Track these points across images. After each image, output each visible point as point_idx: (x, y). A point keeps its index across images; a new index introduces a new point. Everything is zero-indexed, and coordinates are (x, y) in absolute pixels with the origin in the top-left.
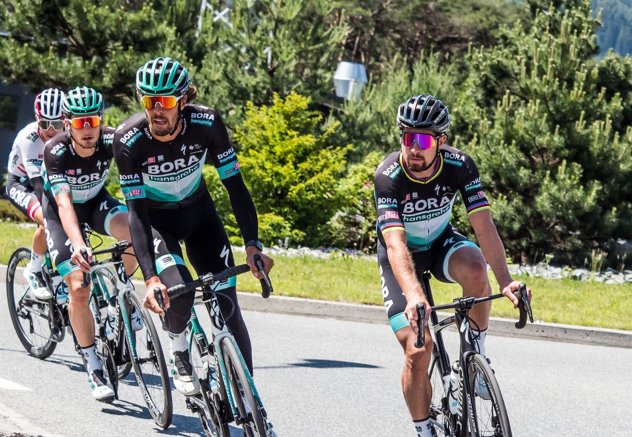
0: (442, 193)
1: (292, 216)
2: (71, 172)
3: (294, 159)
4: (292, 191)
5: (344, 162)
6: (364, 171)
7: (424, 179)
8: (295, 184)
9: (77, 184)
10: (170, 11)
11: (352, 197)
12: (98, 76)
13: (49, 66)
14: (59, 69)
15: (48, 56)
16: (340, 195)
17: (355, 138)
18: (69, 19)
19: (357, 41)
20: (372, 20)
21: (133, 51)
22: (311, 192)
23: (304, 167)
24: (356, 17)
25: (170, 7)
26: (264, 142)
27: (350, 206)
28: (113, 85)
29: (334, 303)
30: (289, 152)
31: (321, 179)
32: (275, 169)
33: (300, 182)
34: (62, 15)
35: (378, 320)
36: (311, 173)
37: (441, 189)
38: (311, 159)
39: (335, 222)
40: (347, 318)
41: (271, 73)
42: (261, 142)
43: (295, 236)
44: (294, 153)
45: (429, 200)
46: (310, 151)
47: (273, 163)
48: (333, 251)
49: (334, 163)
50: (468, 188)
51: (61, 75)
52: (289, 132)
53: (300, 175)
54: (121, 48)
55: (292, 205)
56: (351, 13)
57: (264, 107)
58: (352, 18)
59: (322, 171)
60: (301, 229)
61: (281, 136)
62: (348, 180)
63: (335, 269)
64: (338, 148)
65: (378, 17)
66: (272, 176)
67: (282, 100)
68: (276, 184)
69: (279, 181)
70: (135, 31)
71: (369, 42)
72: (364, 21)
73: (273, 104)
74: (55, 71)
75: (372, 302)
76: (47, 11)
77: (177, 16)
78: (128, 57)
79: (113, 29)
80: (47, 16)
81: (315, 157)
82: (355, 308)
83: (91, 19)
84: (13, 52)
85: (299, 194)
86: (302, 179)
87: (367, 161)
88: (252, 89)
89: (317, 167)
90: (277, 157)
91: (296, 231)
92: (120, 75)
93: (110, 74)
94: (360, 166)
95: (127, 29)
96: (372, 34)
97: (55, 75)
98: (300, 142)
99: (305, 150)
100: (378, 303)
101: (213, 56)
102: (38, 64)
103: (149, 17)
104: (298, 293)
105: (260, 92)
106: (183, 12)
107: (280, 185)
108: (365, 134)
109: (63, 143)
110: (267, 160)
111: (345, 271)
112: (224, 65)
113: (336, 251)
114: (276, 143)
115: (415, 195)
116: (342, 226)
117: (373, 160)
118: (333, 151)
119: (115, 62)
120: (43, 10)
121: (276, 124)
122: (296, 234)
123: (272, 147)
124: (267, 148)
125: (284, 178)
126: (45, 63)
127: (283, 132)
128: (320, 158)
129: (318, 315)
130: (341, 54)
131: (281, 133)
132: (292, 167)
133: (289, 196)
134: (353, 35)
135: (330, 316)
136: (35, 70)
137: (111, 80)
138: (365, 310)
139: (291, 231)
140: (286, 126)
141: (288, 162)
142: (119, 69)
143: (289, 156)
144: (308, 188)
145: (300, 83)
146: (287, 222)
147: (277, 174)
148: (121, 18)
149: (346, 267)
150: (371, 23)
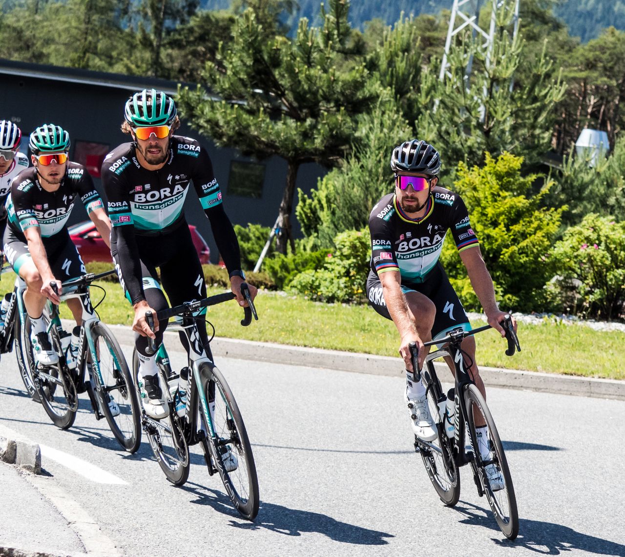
0: (434, 232)
1: (504, 280)
2: (39, 207)
3: (506, 221)
4: (504, 254)
5: (558, 223)
6: (580, 233)
7: (418, 220)
8: (507, 247)
9: (44, 218)
10: (390, 73)
11: (568, 260)
12: (310, 138)
13: (260, 127)
14: (269, 131)
15: (258, 117)
16: (556, 258)
17: (573, 199)
18: (282, 80)
19: (602, 110)
20: (617, 89)
21: (344, 112)
22: (524, 255)
23: (517, 229)
24: (602, 86)
25: (390, 69)
26: (476, 203)
27: (566, 270)
28: (325, 147)
29: (531, 373)
30: (501, 214)
31: (535, 242)
32: (486, 232)
33: (512, 245)
34: (274, 76)
35: (578, 392)
36: (524, 236)
37: (433, 228)
38: (524, 222)
39: (551, 286)
40: (546, 390)
41: (487, 133)
42: (472, 203)
43: (508, 301)
44: (506, 215)
45: (422, 239)
46: (523, 212)
47: (485, 225)
48: (546, 316)
49: (548, 224)
50: (458, 226)
51: (273, 138)
52: (501, 193)
53: (512, 237)
54: (334, 109)
55: (504, 268)
56: (595, 82)
57: (476, 168)
58: (597, 87)
59: (535, 233)
60: (513, 294)
61: (493, 197)
62: (565, 242)
63: (543, 336)
64: (553, 209)
65: (622, 86)
66: (483, 239)
67: (494, 160)
68: (487, 247)
69: (491, 244)
70: (348, 92)
71: (614, 111)
72: (610, 89)
73: (486, 165)
74: (266, 133)
75: (573, 372)
76: (258, 72)
77: (397, 78)
78: (339, 118)
79: (324, 89)
80: (258, 77)
81: (528, 219)
82: (553, 378)
83: (302, 80)
84: (223, 114)
85: (511, 257)
86: (515, 241)
87: (584, 223)
88: (467, 150)
89: (530, 229)
90: (489, 219)
91: (509, 296)
92: (332, 136)
93: (321, 136)
94: (577, 228)
95: (339, 90)
96: (617, 102)
97: (266, 137)
98: (512, 203)
99: (518, 211)
100: (580, 373)
101: (427, 116)
102: (248, 126)
103: (362, 77)
104: (494, 362)
105: (475, 152)
106: (403, 74)
107: (492, 248)
108: (584, 195)
109: (30, 178)
110: (478, 222)
111: (554, 338)
112: (437, 125)
113: (549, 317)
114: (487, 205)
115: (409, 234)
116: (558, 290)
117: (590, 221)
118: (547, 212)
119: (328, 124)
120: (254, 71)
121: (488, 185)
122: (509, 299)
123: (484, 208)
124: (479, 209)
125: (496, 240)
126: (255, 125)
127: (496, 193)
128: (534, 220)
129: (514, 387)
130: (587, 123)
131: (493, 194)
132: (504, 229)
133: (500, 260)
134: (598, 103)
135: (527, 388)
136: (246, 132)
137: (322, 141)
138: (563, 381)
139: (503, 296)
140: (498, 186)
141: (500, 224)
142: (331, 130)
143: (501, 218)
144: (521, 251)
145: (517, 143)
146: (499, 286)
147: (489, 237)
148: (332, 78)
149: (556, 334)
150: (616, 91)
